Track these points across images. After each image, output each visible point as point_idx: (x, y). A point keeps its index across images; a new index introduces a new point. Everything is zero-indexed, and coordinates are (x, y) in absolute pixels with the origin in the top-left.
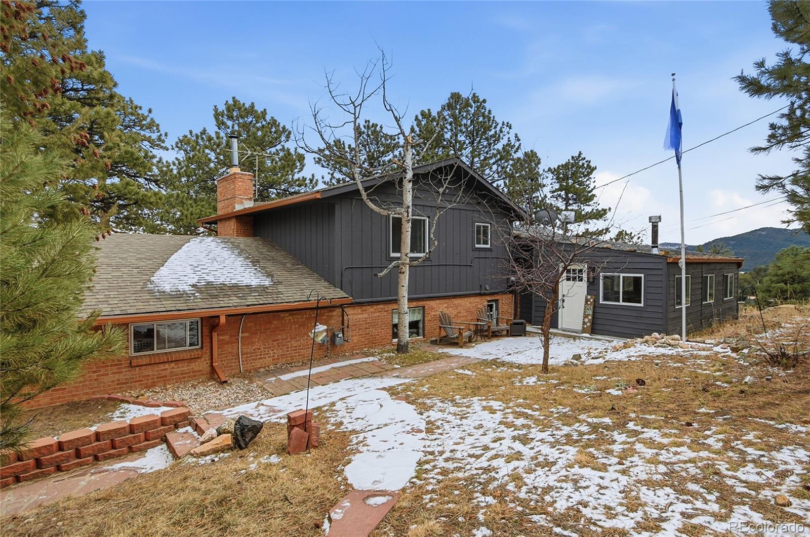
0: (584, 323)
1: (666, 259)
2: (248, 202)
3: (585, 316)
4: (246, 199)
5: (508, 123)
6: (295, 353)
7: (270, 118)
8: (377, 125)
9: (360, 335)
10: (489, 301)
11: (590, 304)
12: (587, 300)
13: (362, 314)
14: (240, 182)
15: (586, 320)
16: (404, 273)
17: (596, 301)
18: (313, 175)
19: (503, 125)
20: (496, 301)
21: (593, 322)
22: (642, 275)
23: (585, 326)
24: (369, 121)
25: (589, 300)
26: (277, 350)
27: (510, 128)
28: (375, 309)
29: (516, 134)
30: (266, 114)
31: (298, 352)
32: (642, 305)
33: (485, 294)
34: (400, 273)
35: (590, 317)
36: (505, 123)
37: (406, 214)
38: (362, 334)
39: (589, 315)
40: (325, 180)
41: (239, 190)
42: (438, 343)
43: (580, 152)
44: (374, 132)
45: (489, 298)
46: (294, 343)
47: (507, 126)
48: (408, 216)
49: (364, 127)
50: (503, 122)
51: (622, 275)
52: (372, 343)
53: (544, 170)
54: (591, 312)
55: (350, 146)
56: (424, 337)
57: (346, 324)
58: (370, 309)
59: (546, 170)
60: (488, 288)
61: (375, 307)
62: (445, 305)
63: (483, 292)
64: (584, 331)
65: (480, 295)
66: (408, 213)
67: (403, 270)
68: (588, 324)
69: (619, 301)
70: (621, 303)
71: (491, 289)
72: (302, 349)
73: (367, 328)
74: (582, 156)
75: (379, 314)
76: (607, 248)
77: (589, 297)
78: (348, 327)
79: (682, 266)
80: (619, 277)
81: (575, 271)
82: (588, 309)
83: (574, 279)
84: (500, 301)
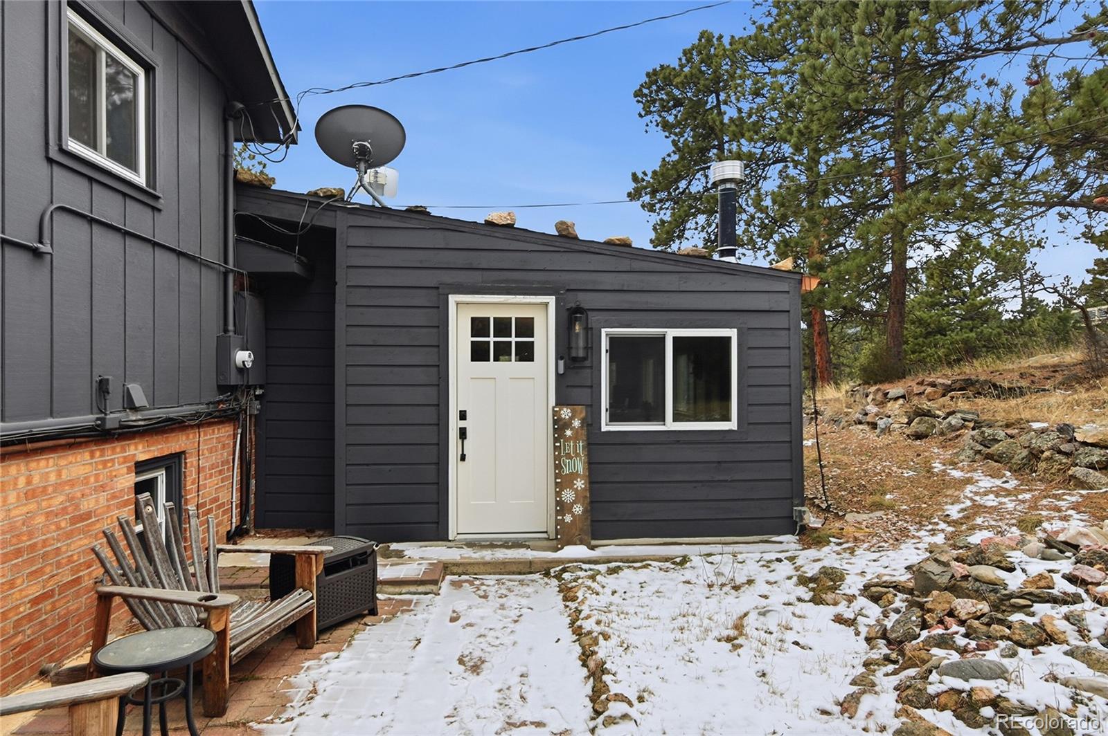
0: (562, 508)
1: (800, 282)
3: (562, 481)
10: (141, 467)
11: (575, 438)
12: (559, 426)
15: (568, 496)
17: (591, 423)
20: (173, 463)
21: (596, 498)
22: (732, 333)
23: (568, 518)
25: (567, 424)
32: (732, 425)
33: (126, 433)
35: (580, 484)
39: (574, 476)
45: (141, 451)
51: (671, 334)
54: (579, 465)
60: (139, 398)
63: (114, 418)
64: (562, 537)
65: (100, 435)
68: (578, 509)
69: (662, 419)
70: (671, 425)
71: (153, 404)
77: (566, 413)
80: (662, 339)
81: (502, 326)
82: (568, 456)
83: (502, 352)
84: (191, 460)
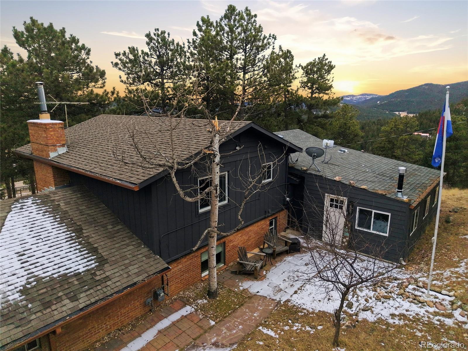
0: (343, 242)
1: (409, 206)
2: (61, 148)
3: (344, 237)
4: (59, 147)
5: (273, 35)
6: (124, 318)
7: (70, 36)
8: (165, 32)
9: (176, 283)
10: (270, 220)
11: (348, 228)
12: (345, 225)
13: (178, 266)
14: (51, 131)
15: (344, 240)
16: (213, 237)
17: (353, 226)
18: (114, 88)
19: (270, 36)
20: (276, 218)
21: (349, 242)
22: (390, 214)
23: (343, 245)
24: (158, 30)
25: (347, 225)
26: (109, 322)
27: (275, 39)
28: (187, 259)
29: (280, 46)
30: (65, 32)
31: (128, 316)
32: (387, 235)
33: (268, 217)
34: (210, 237)
35: (347, 238)
36: (272, 35)
37: (215, 191)
38: (179, 282)
39: (346, 236)
40: (122, 79)
41: (52, 139)
42: (237, 273)
43: (324, 54)
44: (164, 39)
45: (271, 218)
46: (123, 311)
47: (273, 38)
48: (216, 193)
49: (155, 34)
50: (270, 35)
51: (374, 211)
52: (186, 285)
53: (296, 66)
54: (348, 235)
55: (142, 51)
56: (225, 265)
57: (165, 283)
58: (184, 260)
59: (298, 66)
60: (270, 212)
61: (187, 257)
62: (239, 235)
63: (266, 215)
64: (342, 248)
65: (265, 218)
66: (217, 191)
67: (212, 235)
68: (346, 243)
70: (372, 231)
71: (272, 212)
72: (130, 312)
73: (182, 276)
74: (326, 57)
75: (190, 261)
76: (364, 189)
77: (347, 223)
78: (168, 285)
79: (434, 242)
80: (372, 211)
81: (337, 201)
82: (346, 232)
83: (336, 207)
84: (278, 218)
